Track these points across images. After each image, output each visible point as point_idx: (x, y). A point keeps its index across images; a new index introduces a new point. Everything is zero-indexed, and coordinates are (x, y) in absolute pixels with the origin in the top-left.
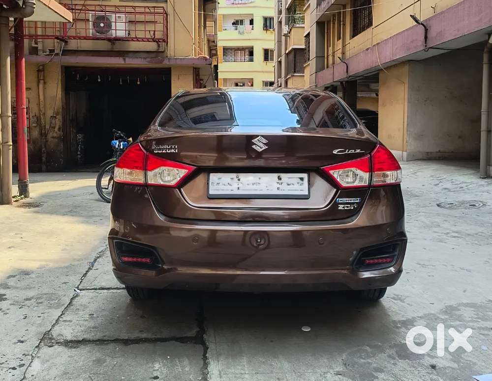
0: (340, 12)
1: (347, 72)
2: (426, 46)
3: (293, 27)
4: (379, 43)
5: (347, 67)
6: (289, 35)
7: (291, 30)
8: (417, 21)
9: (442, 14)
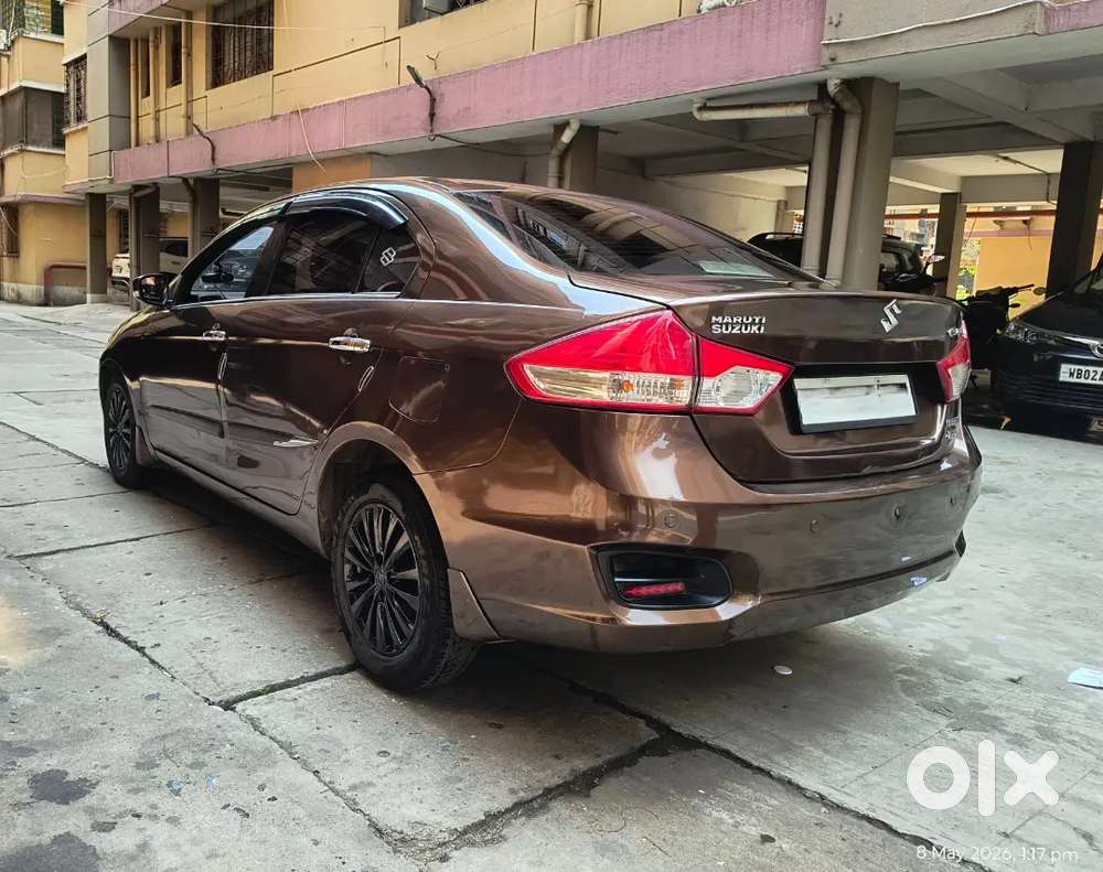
0: (181, 23)
1: (213, 159)
2: (432, 131)
3: (21, 35)
4: (308, 110)
5: (213, 148)
6: (8, 53)
7: (13, 42)
8: (418, 80)
9: (470, 75)
